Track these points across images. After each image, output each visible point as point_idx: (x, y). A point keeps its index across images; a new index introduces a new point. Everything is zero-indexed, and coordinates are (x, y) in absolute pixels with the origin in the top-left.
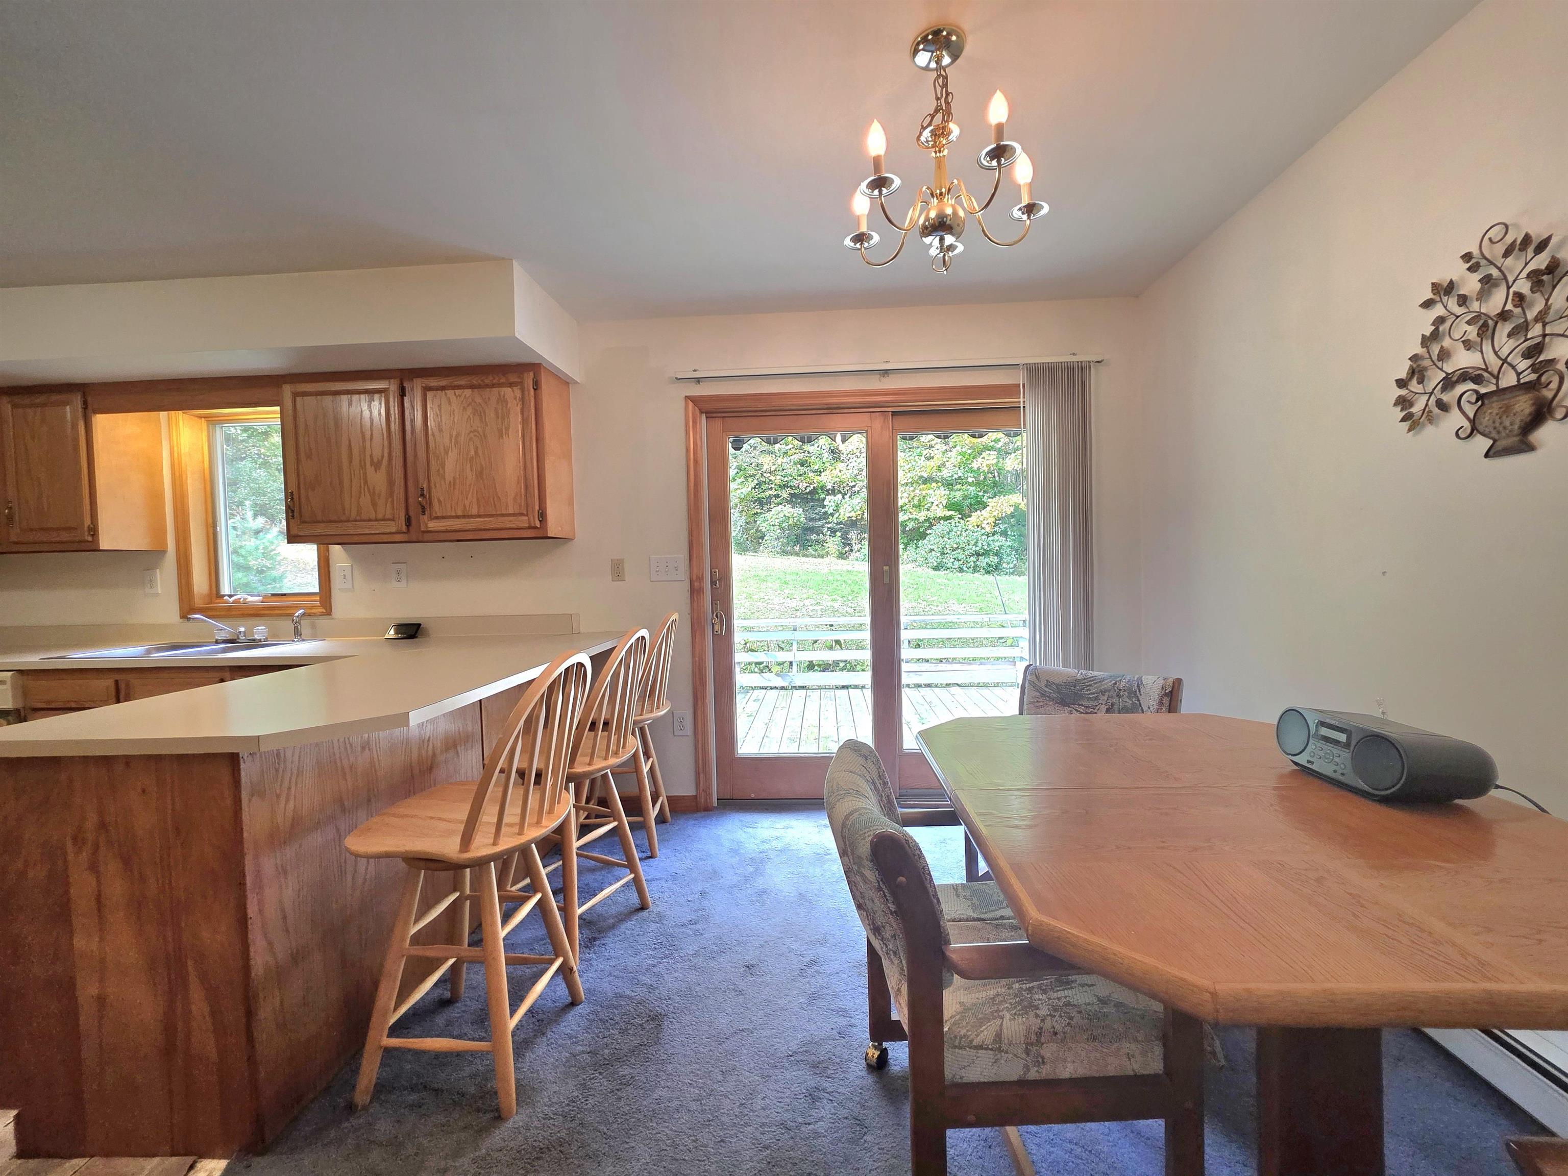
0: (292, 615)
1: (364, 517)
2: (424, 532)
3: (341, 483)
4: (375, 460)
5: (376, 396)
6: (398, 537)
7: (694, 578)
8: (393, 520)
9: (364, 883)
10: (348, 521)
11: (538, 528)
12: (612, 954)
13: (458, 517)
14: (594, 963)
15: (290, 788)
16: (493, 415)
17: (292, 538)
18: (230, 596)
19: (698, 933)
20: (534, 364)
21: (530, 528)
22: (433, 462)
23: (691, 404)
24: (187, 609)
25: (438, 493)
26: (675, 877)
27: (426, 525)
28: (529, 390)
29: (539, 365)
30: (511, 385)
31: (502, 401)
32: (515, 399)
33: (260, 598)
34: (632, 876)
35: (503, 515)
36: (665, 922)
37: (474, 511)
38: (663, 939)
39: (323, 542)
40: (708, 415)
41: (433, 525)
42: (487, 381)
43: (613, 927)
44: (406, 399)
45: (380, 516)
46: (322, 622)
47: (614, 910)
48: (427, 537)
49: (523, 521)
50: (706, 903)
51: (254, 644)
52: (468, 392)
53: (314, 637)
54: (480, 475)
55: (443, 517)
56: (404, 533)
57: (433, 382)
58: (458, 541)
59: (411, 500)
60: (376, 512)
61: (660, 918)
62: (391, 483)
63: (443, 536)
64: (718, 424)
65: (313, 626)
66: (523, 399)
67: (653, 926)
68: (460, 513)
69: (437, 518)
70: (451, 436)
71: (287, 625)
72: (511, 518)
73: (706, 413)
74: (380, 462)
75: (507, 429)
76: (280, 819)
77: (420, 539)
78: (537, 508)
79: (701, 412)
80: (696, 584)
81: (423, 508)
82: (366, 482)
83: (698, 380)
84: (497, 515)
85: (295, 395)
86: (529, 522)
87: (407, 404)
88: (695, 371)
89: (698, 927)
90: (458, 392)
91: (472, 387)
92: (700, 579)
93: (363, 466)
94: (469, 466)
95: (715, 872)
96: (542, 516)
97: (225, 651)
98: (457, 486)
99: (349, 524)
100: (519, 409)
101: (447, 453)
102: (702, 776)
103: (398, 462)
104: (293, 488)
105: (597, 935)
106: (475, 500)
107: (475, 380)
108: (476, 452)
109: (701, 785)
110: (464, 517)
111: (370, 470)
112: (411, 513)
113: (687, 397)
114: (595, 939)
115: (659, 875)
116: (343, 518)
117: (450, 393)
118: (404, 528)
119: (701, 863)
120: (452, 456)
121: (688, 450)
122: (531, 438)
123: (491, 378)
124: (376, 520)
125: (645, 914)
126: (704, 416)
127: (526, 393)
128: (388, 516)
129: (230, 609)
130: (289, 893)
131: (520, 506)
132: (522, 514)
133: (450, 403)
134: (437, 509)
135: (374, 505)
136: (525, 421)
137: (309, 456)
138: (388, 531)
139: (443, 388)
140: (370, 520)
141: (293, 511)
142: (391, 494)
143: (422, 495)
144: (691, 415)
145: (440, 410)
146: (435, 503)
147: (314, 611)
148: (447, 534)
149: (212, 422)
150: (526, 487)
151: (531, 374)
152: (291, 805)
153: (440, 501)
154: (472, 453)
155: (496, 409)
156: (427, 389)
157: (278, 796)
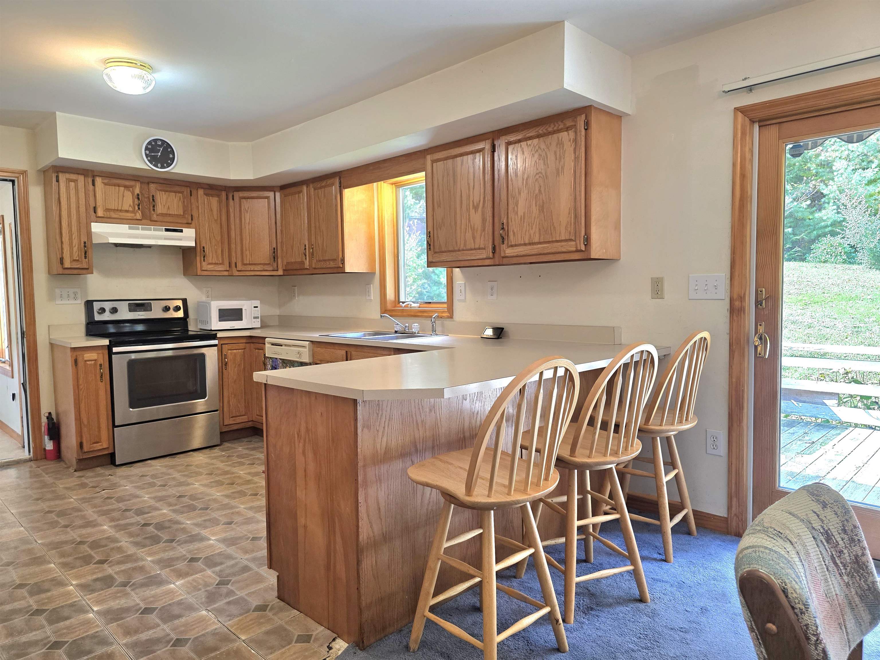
0: (431, 317)
1: (468, 247)
2: (503, 257)
3: (456, 223)
4: (475, 204)
5: (478, 154)
6: (487, 262)
7: (735, 296)
8: (484, 249)
9: (428, 504)
10: (459, 251)
11: (582, 251)
12: (602, 626)
13: (525, 244)
14: (585, 627)
15: (384, 428)
16: (553, 158)
17: (430, 264)
18: (403, 303)
19: (684, 642)
20: (586, 107)
21: (577, 251)
22: (510, 202)
23: (740, 115)
24: (384, 310)
25: (514, 227)
26: (681, 585)
27: (504, 251)
28: (580, 131)
29: (590, 106)
30: (567, 129)
31: (560, 144)
32: (570, 140)
33: (418, 305)
34: (631, 568)
35: (557, 241)
36: (657, 620)
37: (536, 240)
38: (649, 632)
39: (450, 265)
40: (762, 124)
41: (509, 252)
42: (550, 129)
43: (610, 605)
44: (496, 154)
45: (477, 246)
46: (448, 323)
47: (616, 593)
48: (505, 261)
49: (571, 246)
50: (703, 619)
51: (412, 335)
52: (536, 141)
53: (444, 333)
54: (542, 209)
55: (516, 245)
56: (491, 258)
57: (512, 138)
58: (531, 263)
59: (496, 233)
60: (474, 242)
61: (654, 614)
62: (484, 220)
63: (515, 260)
64: (773, 131)
65: (443, 326)
66: (575, 140)
67: (645, 619)
68: (527, 242)
69: (512, 246)
70: (523, 179)
71: (428, 323)
72: (563, 244)
73: (759, 121)
74: (478, 205)
75: (563, 168)
76: (378, 446)
77: (501, 263)
78: (583, 233)
79: (752, 122)
80: (737, 304)
81: (503, 239)
82: (469, 221)
83: (750, 88)
84: (553, 242)
85: (433, 161)
86: (576, 247)
87: (496, 158)
88: (745, 79)
89: (687, 636)
90: (529, 142)
91: (538, 136)
92: (742, 298)
93: (468, 210)
94: (534, 202)
95: (724, 595)
96: (587, 240)
97: (397, 338)
98: (526, 220)
99: (459, 253)
100: (572, 149)
101: (520, 193)
102: (734, 500)
103: (489, 204)
104: (430, 229)
105: (594, 607)
106: (537, 230)
107: (541, 130)
108: (540, 191)
109: (734, 509)
110: (530, 244)
111: (472, 211)
112: (496, 243)
113: (736, 109)
114: (592, 609)
115: (666, 578)
116: (456, 249)
117: (524, 144)
118: (491, 255)
119: (713, 582)
120: (523, 195)
121: (734, 165)
122: (581, 172)
123: (552, 126)
124: (475, 249)
125: (641, 606)
126: (756, 127)
127: (579, 134)
128: (482, 246)
129: (403, 311)
130: (382, 495)
131: (570, 233)
132: (571, 240)
133: (523, 153)
134: (512, 240)
135: (474, 238)
136: (577, 159)
137: (439, 206)
138: (481, 257)
139: (519, 141)
140: (471, 250)
141: (430, 245)
142: (484, 230)
143: (503, 228)
144: (739, 127)
145: (517, 159)
146: (511, 234)
147: (443, 315)
148: (518, 258)
149: (398, 185)
150: (576, 216)
151: (583, 116)
152: (385, 439)
153: (514, 233)
154: (537, 191)
155: (555, 153)
156: (509, 144)
157: (378, 431)
